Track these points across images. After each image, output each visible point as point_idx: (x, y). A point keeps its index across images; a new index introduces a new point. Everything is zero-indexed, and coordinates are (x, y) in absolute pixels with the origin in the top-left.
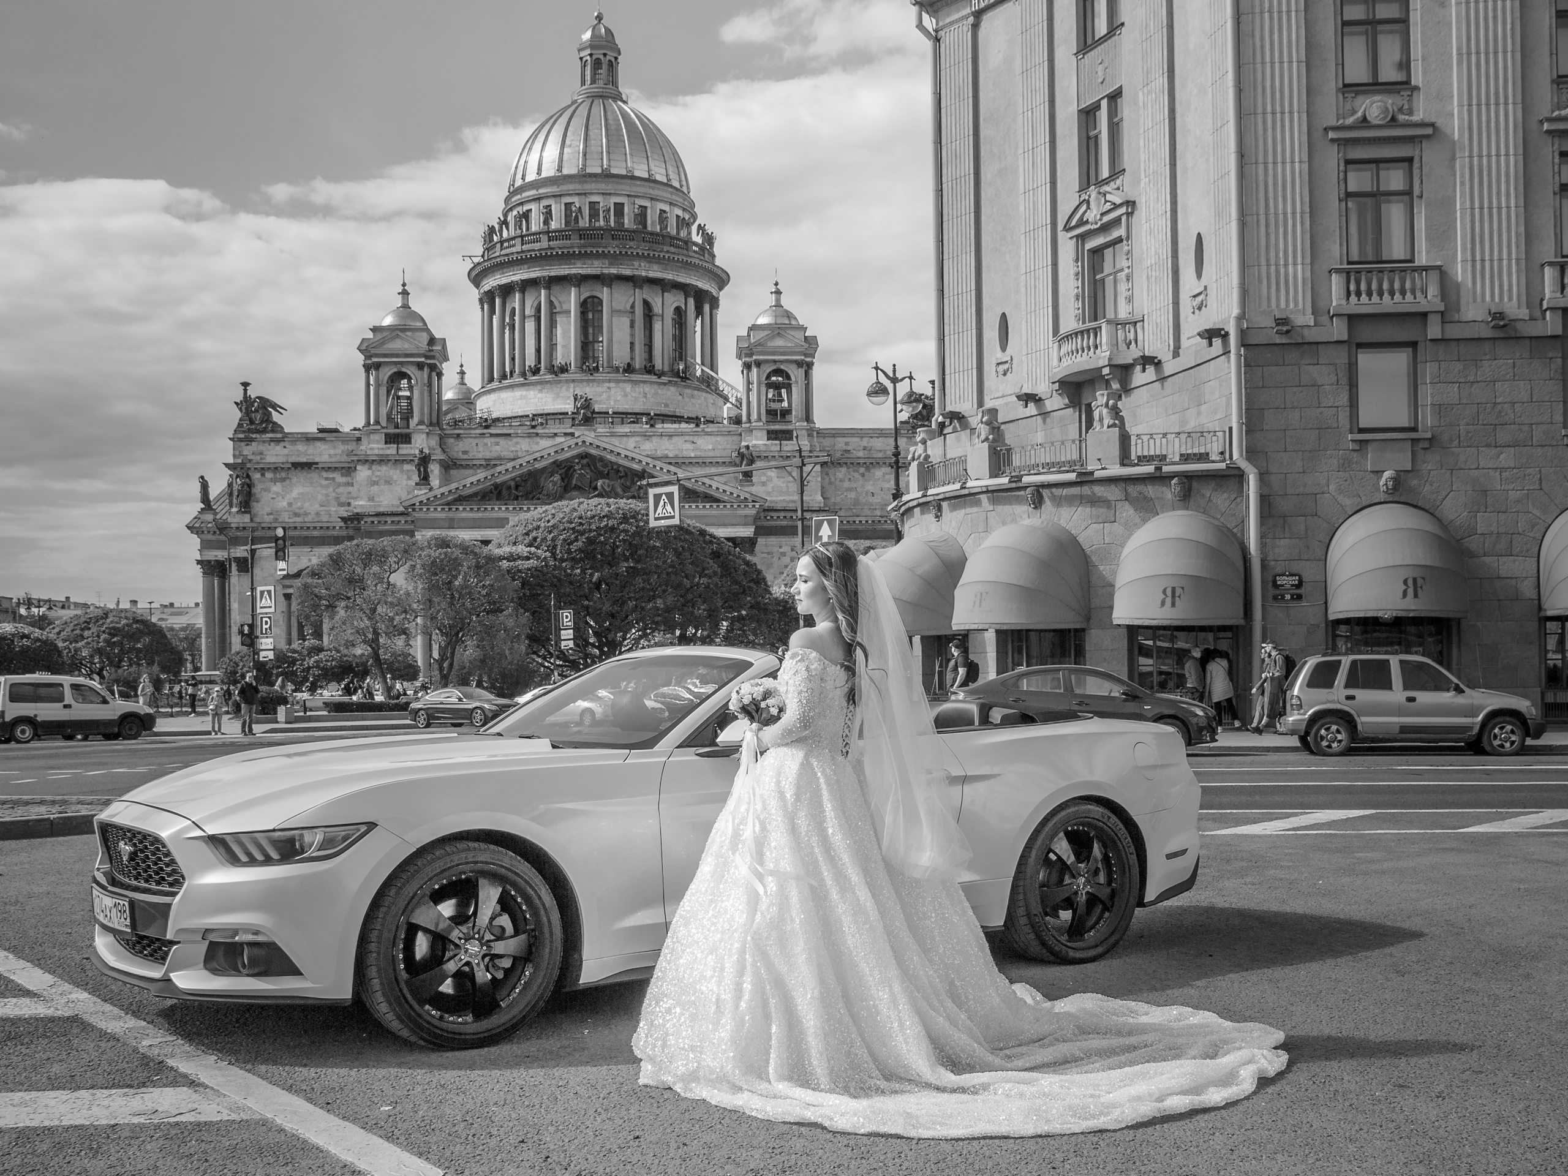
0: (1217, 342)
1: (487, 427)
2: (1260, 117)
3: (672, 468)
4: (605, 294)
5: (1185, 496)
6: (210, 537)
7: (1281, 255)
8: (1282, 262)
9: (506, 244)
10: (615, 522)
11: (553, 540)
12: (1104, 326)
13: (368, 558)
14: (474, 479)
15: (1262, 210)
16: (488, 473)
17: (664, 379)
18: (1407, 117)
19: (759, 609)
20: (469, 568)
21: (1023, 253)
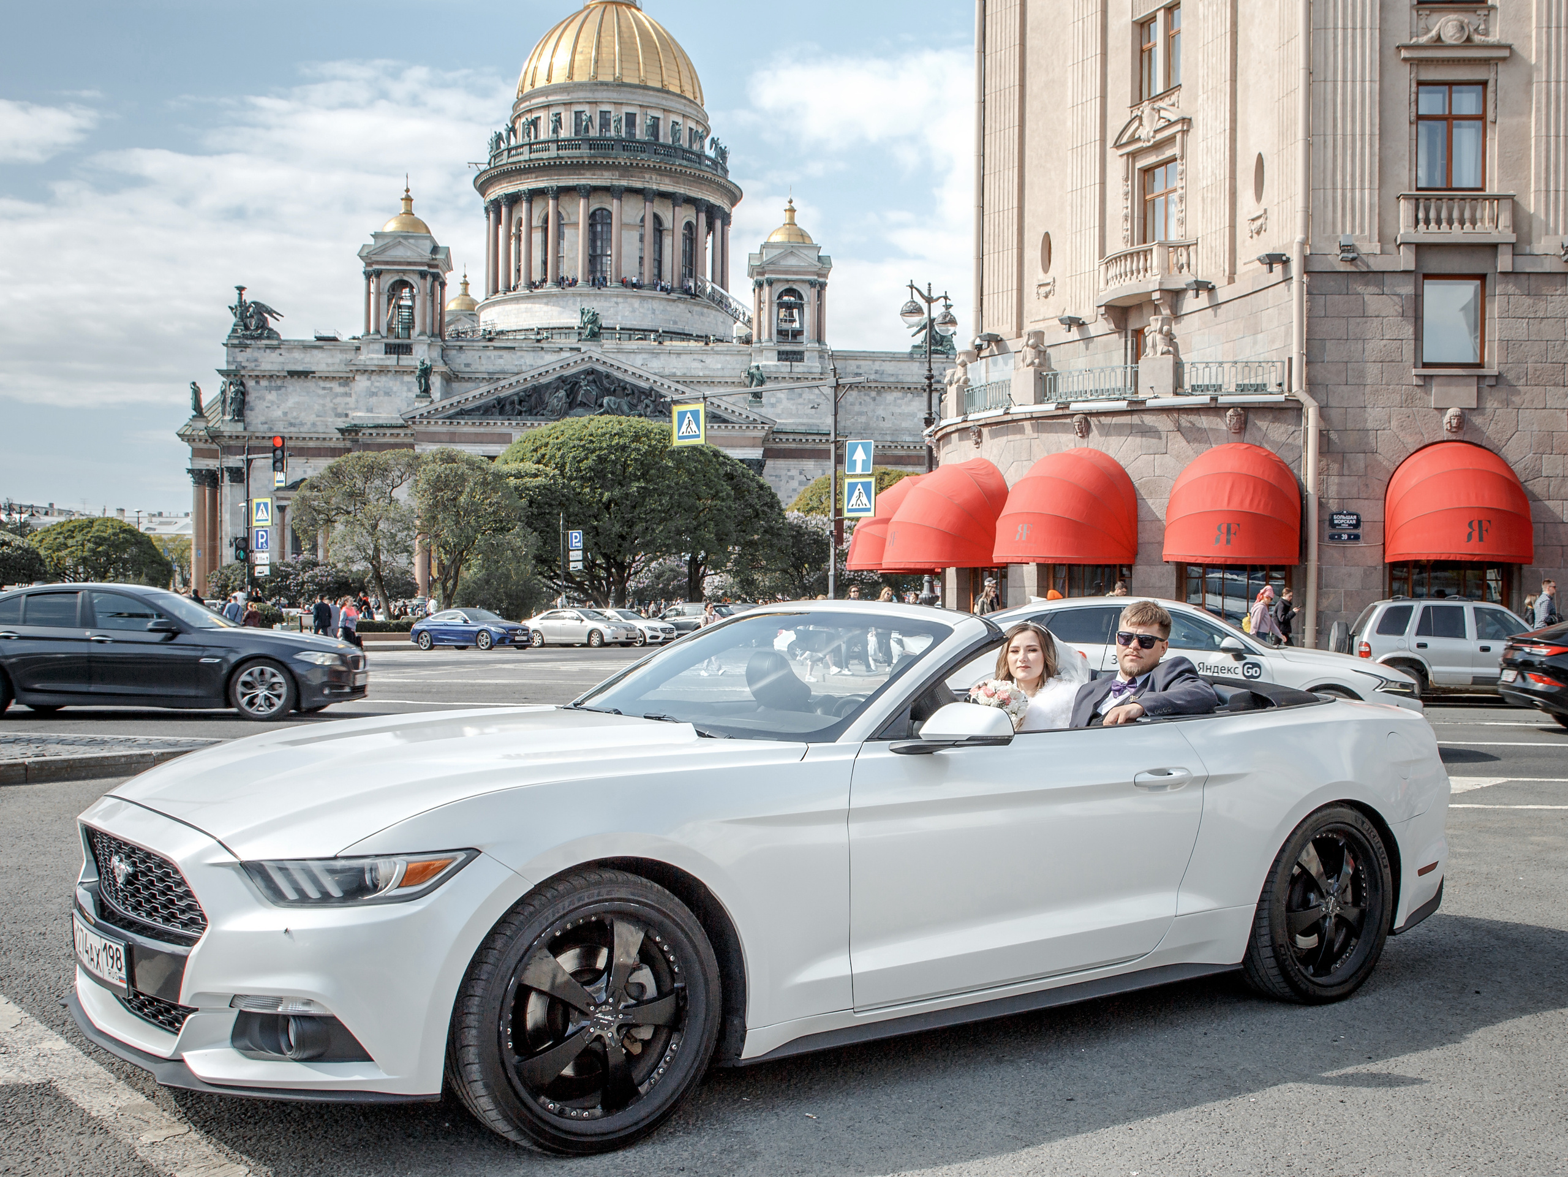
0: (1278, 268)
1: (490, 340)
2: (1331, 32)
3: (680, 387)
4: (614, 206)
5: (1240, 428)
6: (202, 445)
7: (1348, 178)
8: (1349, 186)
9: (513, 152)
10: (627, 441)
11: (562, 457)
12: (1155, 248)
13: (371, 471)
14: (477, 393)
15: (1330, 131)
16: (492, 387)
17: (674, 296)
18: (1483, 38)
19: (773, 535)
20: (475, 484)
21: (1069, 171)
